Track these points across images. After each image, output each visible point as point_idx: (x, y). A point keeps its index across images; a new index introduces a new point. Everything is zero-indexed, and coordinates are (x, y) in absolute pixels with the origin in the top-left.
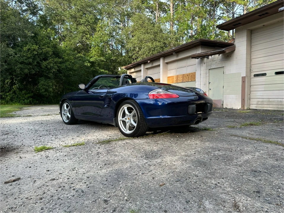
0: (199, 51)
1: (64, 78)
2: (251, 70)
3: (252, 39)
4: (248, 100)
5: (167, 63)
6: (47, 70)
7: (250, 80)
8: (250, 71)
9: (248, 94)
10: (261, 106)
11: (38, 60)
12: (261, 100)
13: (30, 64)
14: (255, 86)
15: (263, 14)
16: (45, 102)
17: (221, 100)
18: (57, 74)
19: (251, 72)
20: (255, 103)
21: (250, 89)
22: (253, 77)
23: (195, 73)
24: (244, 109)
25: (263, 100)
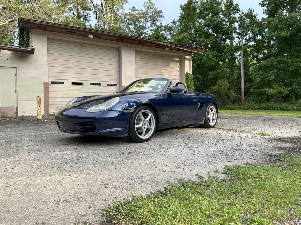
14: (53, 93)
15: (71, 32)
17: (13, 107)
20: (54, 109)
24: (48, 115)
25: (61, 105)
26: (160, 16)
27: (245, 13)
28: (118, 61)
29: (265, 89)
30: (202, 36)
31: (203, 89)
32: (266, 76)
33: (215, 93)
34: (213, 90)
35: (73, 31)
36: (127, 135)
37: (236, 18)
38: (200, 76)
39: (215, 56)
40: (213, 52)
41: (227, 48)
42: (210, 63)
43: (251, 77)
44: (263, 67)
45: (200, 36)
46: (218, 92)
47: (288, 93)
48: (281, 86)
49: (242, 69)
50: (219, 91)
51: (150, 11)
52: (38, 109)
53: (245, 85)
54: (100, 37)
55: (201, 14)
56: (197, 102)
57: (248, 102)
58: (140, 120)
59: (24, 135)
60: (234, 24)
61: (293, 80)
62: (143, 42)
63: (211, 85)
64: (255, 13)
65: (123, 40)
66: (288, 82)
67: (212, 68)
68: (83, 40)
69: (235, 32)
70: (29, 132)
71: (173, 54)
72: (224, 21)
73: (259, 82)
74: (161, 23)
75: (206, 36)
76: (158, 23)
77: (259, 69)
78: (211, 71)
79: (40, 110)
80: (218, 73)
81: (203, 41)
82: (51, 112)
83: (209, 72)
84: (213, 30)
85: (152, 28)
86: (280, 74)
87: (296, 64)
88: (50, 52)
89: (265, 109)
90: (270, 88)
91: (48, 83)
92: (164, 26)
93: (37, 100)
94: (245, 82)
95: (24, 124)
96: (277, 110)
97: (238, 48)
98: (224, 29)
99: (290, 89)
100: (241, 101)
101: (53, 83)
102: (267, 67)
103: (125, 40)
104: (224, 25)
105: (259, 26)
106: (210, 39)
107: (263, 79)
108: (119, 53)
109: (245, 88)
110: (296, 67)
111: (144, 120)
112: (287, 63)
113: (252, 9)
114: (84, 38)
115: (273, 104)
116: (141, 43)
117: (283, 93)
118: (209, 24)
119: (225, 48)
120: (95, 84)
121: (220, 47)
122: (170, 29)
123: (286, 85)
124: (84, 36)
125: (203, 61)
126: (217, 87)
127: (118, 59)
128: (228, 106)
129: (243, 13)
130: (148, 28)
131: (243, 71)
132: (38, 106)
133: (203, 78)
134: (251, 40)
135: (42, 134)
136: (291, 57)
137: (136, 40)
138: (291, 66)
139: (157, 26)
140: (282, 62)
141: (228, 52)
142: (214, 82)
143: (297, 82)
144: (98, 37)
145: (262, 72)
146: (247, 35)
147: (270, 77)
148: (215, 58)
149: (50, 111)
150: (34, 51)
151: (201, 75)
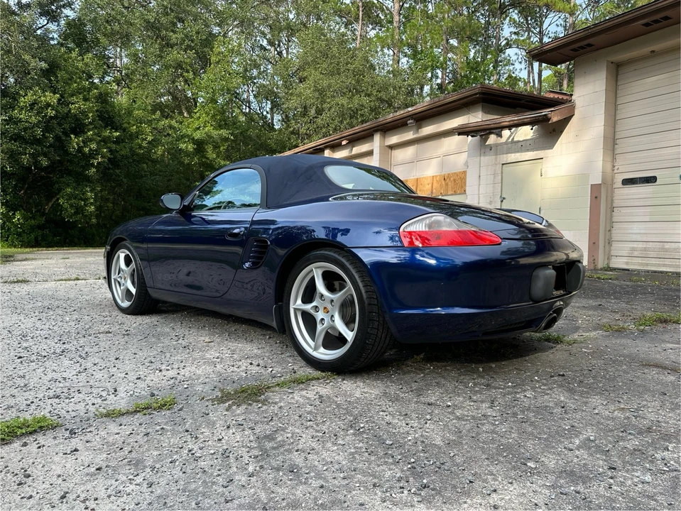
0: (476, 117)
1: (125, 180)
2: (616, 168)
3: (620, 87)
4: (607, 244)
5: (392, 147)
6: (81, 159)
7: (613, 192)
8: (611, 171)
9: (605, 231)
10: (640, 260)
11: (58, 131)
12: (641, 245)
13: (37, 141)
14: (624, 211)
15: (656, 21)
16: (76, 240)
18: (109, 169)
19: (616, 171)
20: (625, 253)
21: (612, 216)
22: (621, 186)
23: (465, 172)
24: (595, 269)
101: (628, 182)
149: (615, 259)
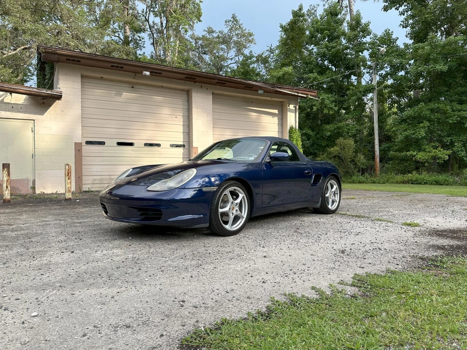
7: (82, 148)
12: (99, 177)
15: (117, 67)
17: (27, 179)
20: (90, 182)
21: (82, 162)
22: (85, 145)
24: (81, 193)
25: (101, 177)
26: (250, 41)
27: (379, 36)
28: (186, 110)
29: (411, 152)
30: (314, 71)
31: (316, 151)
32: (413, 132)
33: (335, 157)
34: (330, 153)
35: (120, 66)
36: (207, 225)
37: (365, 43)
38: (310, 132)
39: (333, 101)
40: (330, 95)
41: (352, 89)
42: (326, 111)
43: (389, 134)
44: (408, 118)
45: (311, 72)
46: (337, 157)
47: (447, 158)
48: (436, 148)
49: (375, 121)
50: (340, 155)
51: (234, 34)
52: (66, 183)
53: (380, 146)
54: (160, 73)
55: (312, 37)
56: (310, 174)
57: (386, 173)
58: (225, 202)
59: (49, 224)
60: (362, 53)
61: (454, 138)
62: (225, 81)
63: (327, 146)
64: (394, 37)
65: (194, 79)
66: (447, 141)
67: (328, 120)
68: (134, 78)
69: (365, 66)
70: (56, 220)
71: (270, 98)
72: (347, 48)
73: (402, 141)
74: (251, 52)
75: (320, 71)
76: (246, 52)
77: (401, 122)
78: (329, 123)
79: (69, 185)
80: (339, 128)
81: (315, 79)
82: (85, 188)
83: (324, 125)
84: (330, 62)
85: (237, 58)
86: (434, 128)
87: (459, 113)
88: (85, 97)
89: (412, 183)
90: (420, 150)
91: (81, 143)
92: (256, 55)
93: (65, 169)
94: (380, 141)
95: (46, 206)
96: (431, 184)
97: (369, 89)
98: (347, 60)
99: (451, 152)
100: (375, 170)
101: (88, 143)
102: (414, 118)
103: (198, 79)
104: (347, 54)
105: (401, 55)
106: (326, 76)
107: (408, 136)
108: (188, 98)
109: (380, 151)
110: (458, 118)
111: (232, 202)
112: (445, 113)
113: (389, 30)
114: (136, 75)
115: (425, 176)
116: (221, 83)
117: (439, 158)
118: (324, 53)
119: (349, 89)
120: (151, 145)
121: (340, 88)
122: (264, 61)
123: (445, 146)
124: (136, 73)
125: (315, 108)
126: (337, 149)
127: (186, 107)
128: (354, 178)
129: (375, 36)
130: (232, 59)
131: (377, 123)
132: (67, 178)
133: (316, 135)
134: (389, 77)
135: (75, 223)
136: (451, 103)
137: (214, 79)
138: (451, 116)
139: (245, 56)
140: (438, 111)
141: (352, 95)
142: (332, 140)
143: (461, 141)
144: (157, 74)
145: (407, 125)
146: (382, 69)
147: (419, 133)
148: (334, 104)
149: (84, 186)
150: (61, 95)
151: (313, 130)
